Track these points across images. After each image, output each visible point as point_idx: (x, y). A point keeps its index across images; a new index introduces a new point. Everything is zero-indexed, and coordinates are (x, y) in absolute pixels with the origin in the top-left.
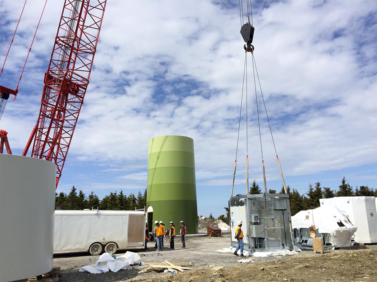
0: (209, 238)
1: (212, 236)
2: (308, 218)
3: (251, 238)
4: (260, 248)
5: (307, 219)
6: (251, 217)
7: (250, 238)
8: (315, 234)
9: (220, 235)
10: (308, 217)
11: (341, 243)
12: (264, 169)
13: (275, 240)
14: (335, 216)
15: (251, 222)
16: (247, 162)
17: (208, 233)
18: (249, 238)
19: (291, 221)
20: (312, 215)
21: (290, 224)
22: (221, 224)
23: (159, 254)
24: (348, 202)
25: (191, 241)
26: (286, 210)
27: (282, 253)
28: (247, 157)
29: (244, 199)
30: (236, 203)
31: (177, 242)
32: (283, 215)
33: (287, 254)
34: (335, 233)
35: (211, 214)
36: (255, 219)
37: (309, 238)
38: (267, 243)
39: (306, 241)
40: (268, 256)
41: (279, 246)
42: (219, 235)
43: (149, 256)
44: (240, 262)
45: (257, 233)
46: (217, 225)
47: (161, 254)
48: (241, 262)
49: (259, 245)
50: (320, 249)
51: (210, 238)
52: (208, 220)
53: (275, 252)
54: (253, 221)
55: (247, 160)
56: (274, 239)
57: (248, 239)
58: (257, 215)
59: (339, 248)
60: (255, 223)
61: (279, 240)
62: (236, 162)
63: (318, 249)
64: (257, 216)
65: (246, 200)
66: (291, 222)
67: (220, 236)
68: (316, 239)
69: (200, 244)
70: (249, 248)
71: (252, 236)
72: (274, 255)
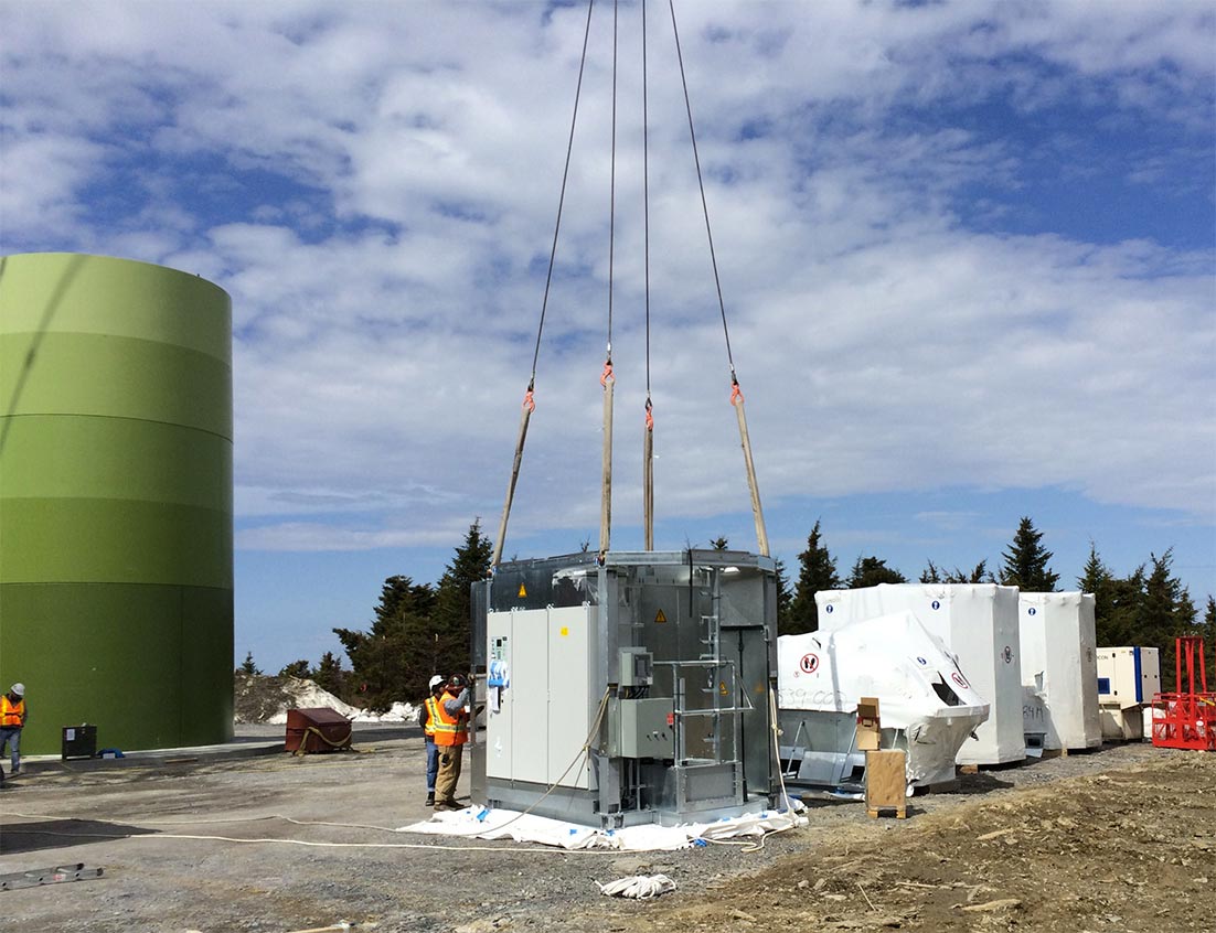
0: (295, 759)
1: (310, 753)
2: (814, 666)
3: (611, 760)
4: (642, 808)
5: (809, 669)
6: (614, 661)
7: (604, 762)
8: (875, 734)
9: (342, 746)
10: (813, 661)
11: (935, 768)
12: (651, 441)
13: (716, 766)
14: (922, 657)
15: (613, 686)
16: (609, 388)
17: (287, 738)
18: (596, 763)
19: (776, 679)
20: (831, 652)
21: (771, 691)
22: (313, 698)
23: (80, 866)
24: (936, 606)
25: (210, 779)
26: (761, 627)
27: (751, 824)
28: (609, 363)
29: (584, 572)
30: (523, 593)
31: (137, 789)
32: (741, 651)
33: (772, 828)
34: (925, 728)
35: (249, 659)
36: (636, 672)
37: (805, 750)
38: (684, 781)
39: (796, 765)
40: (692, 845)
41: (731, 792)
42: (339, 744)
43: (17, 883)
44: (615, 891)
45: (643, 736)
46: (294, 700)
47: (100, 872)
48: (619, 895)
49: (638, 793)
50: (896, 798)
51: (300, 763)
52: (250, 683)
53: (719, 823)
54: (626, 679)
55: (608, 382)
56: (713, 762)
57: (592, 769)
58: (642, 651)
59: (927, 786)
60: (632, 688)
61: (734, 765)
62: (530, 390)
63: (888, 798)
64: (646, 658)
65: (592, 576)
66: (776, 684)
67: (346, 749)
68: (881, 757)
69: (277, 793)
70: (597, 807)
71: (614, 751)
72: (717, 836)
